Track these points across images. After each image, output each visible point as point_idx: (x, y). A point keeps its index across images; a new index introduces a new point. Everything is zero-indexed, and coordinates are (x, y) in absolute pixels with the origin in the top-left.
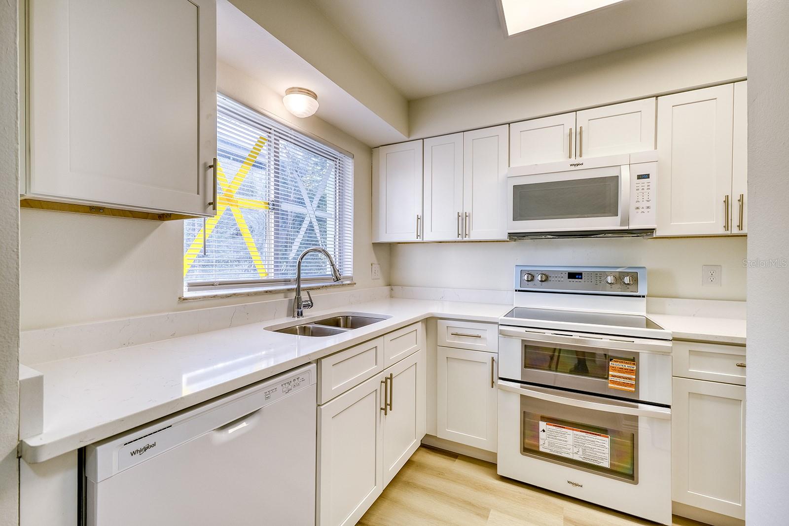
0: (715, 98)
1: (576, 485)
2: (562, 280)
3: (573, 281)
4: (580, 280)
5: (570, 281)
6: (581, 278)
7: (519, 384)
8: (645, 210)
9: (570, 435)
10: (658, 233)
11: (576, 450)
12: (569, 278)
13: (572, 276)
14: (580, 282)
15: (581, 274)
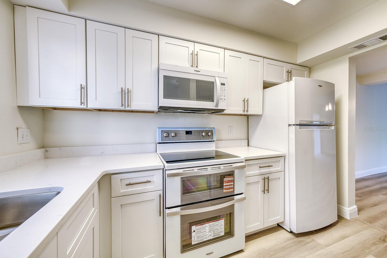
0: (241, 57)
1: (210, 254)
2: (183, 135)
3: (188, 136)
4: (191, 135)
5: (187, 136)
6: (192, 134)
7: (180, 208)
8: (223, 100)
9: (207, 226)
10: (225, 112)
11: (210, 234)
12: (186, 134)
13: (188, 133)
14: (191, 136)
15: (191, 132)
